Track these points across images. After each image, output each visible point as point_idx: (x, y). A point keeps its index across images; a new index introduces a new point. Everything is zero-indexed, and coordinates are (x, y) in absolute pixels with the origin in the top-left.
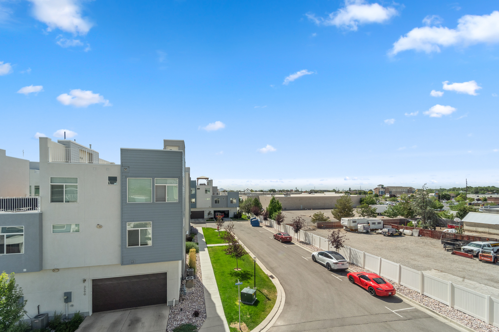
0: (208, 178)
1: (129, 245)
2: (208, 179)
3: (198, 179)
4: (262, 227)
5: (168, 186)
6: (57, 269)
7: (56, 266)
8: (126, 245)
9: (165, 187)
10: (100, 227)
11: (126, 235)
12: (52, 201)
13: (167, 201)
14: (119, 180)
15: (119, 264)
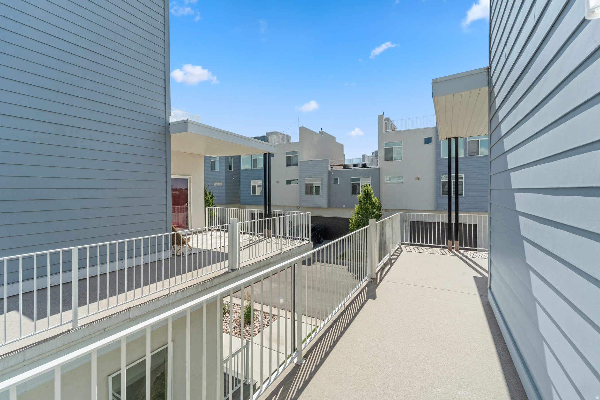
1: (442, 195)
5: (480, 140)
6: (387, 209)
7: (387, 207)
8: (440, 194)
9: (478, 141)
10: (418, 179)
11: (440, 185)
12: (385, 160)
13: (479, 155)
14: (433, 140)
15: (433, 211)
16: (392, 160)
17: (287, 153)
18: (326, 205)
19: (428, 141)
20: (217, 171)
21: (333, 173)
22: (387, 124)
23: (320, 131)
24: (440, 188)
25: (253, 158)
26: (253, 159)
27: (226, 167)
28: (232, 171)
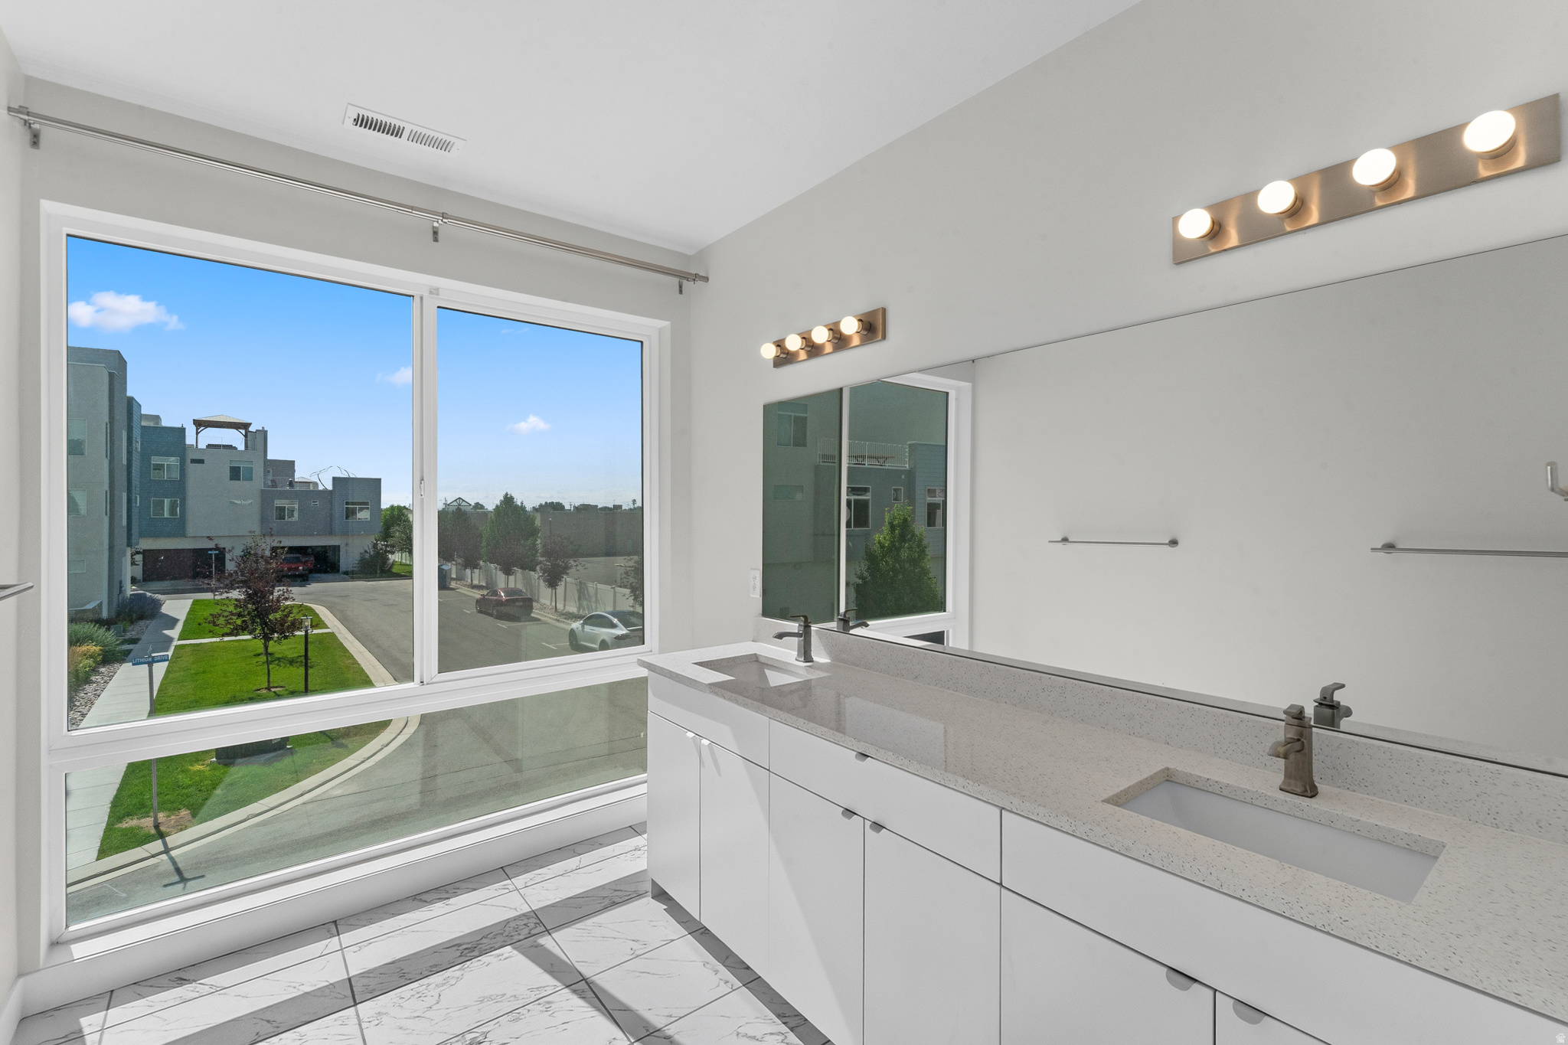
0: (249, 425)
2: (245, 426)
3: (199, 424)
4: (453, 589)
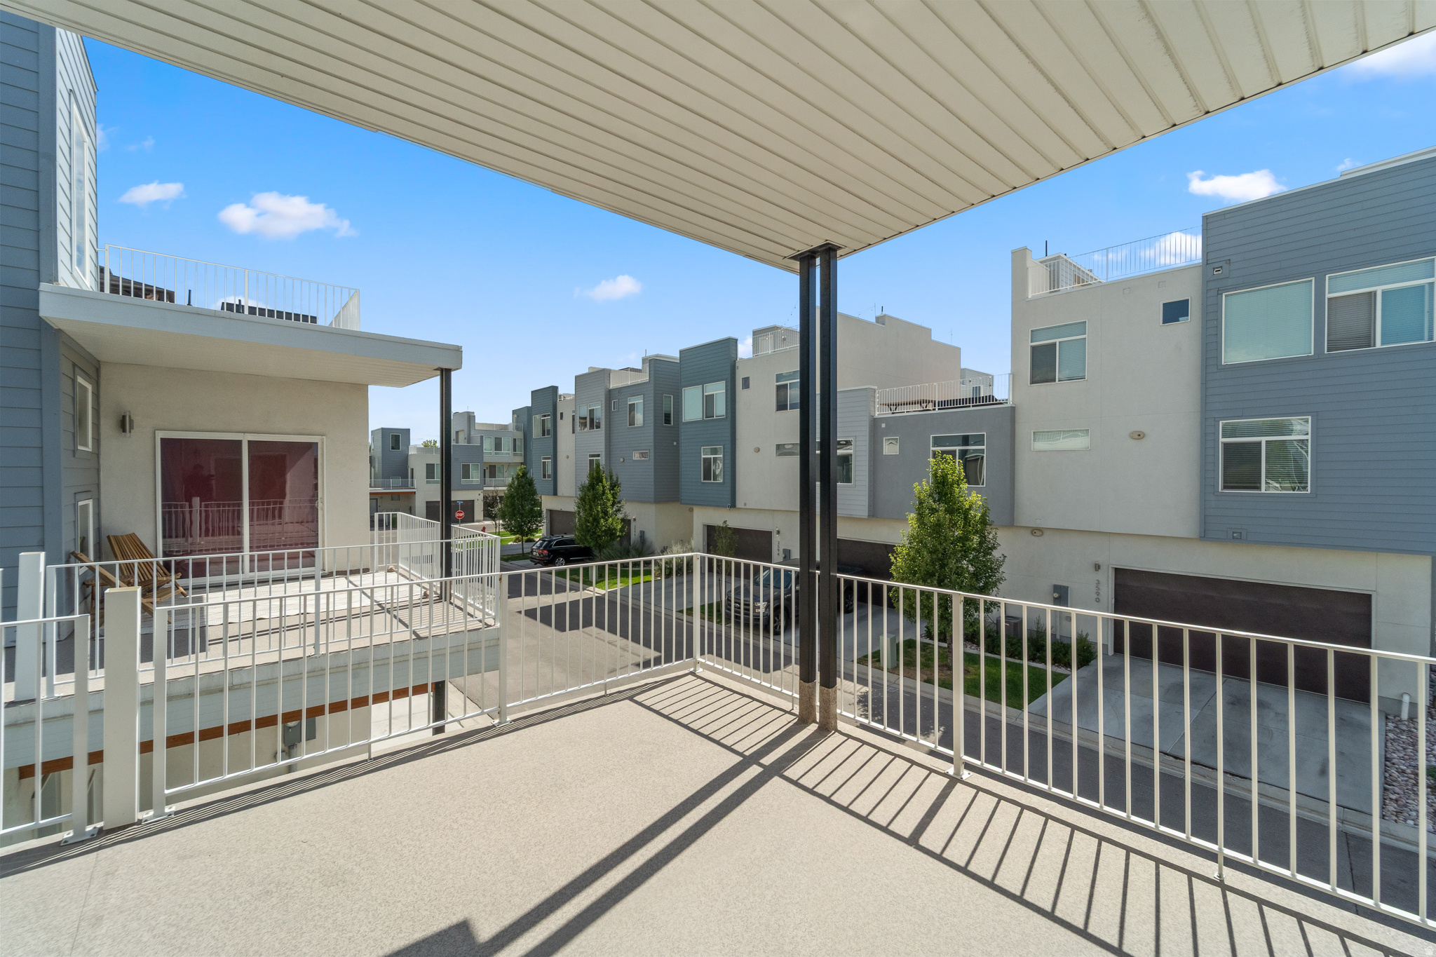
1: (1225, 487)
5: (1384, 293)
6: (1039, 529)
7: (1038, 521)
8: (1215, 486)
9: (1372, 295)
10: (1140, 436)
11: (1216, 456)
12: (1032, 382)
13: (1378, 345)
14: (1194, 309)
15: (1192, 539)
16: (1055, 381)
17: (779, 377)
18: (864, 512)
19: (1174, 312)
20: (639, 427)
21: (883, 425)
22: (1054, 275)
23: (879, 313)
24: (1216, 463)
25: (705, 394)
26: (706, 396)
27: (655, 417)
28: (671, 427)
